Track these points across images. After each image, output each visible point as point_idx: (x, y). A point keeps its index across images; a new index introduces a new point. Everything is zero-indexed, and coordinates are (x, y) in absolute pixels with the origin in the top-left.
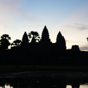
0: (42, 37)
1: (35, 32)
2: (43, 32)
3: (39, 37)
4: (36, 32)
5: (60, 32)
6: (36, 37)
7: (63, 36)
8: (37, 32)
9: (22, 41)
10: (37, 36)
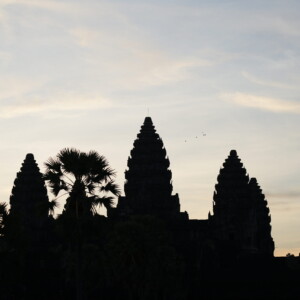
0: (126, 187)
1: (83, 155)
2: (132, 152)
3: (111, 187)
4: (93, 156)
5: (233, 153)
6: (91, 188)
7: (254, 180)
8: (100, 154)
9: (8, 207)
10: (97, 180)
